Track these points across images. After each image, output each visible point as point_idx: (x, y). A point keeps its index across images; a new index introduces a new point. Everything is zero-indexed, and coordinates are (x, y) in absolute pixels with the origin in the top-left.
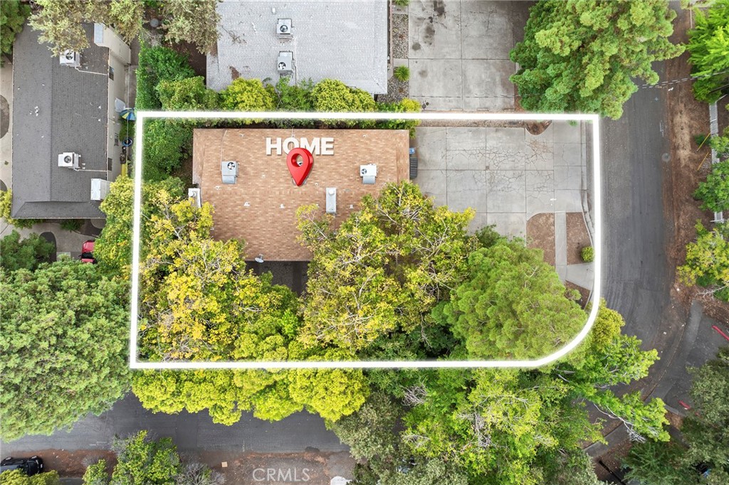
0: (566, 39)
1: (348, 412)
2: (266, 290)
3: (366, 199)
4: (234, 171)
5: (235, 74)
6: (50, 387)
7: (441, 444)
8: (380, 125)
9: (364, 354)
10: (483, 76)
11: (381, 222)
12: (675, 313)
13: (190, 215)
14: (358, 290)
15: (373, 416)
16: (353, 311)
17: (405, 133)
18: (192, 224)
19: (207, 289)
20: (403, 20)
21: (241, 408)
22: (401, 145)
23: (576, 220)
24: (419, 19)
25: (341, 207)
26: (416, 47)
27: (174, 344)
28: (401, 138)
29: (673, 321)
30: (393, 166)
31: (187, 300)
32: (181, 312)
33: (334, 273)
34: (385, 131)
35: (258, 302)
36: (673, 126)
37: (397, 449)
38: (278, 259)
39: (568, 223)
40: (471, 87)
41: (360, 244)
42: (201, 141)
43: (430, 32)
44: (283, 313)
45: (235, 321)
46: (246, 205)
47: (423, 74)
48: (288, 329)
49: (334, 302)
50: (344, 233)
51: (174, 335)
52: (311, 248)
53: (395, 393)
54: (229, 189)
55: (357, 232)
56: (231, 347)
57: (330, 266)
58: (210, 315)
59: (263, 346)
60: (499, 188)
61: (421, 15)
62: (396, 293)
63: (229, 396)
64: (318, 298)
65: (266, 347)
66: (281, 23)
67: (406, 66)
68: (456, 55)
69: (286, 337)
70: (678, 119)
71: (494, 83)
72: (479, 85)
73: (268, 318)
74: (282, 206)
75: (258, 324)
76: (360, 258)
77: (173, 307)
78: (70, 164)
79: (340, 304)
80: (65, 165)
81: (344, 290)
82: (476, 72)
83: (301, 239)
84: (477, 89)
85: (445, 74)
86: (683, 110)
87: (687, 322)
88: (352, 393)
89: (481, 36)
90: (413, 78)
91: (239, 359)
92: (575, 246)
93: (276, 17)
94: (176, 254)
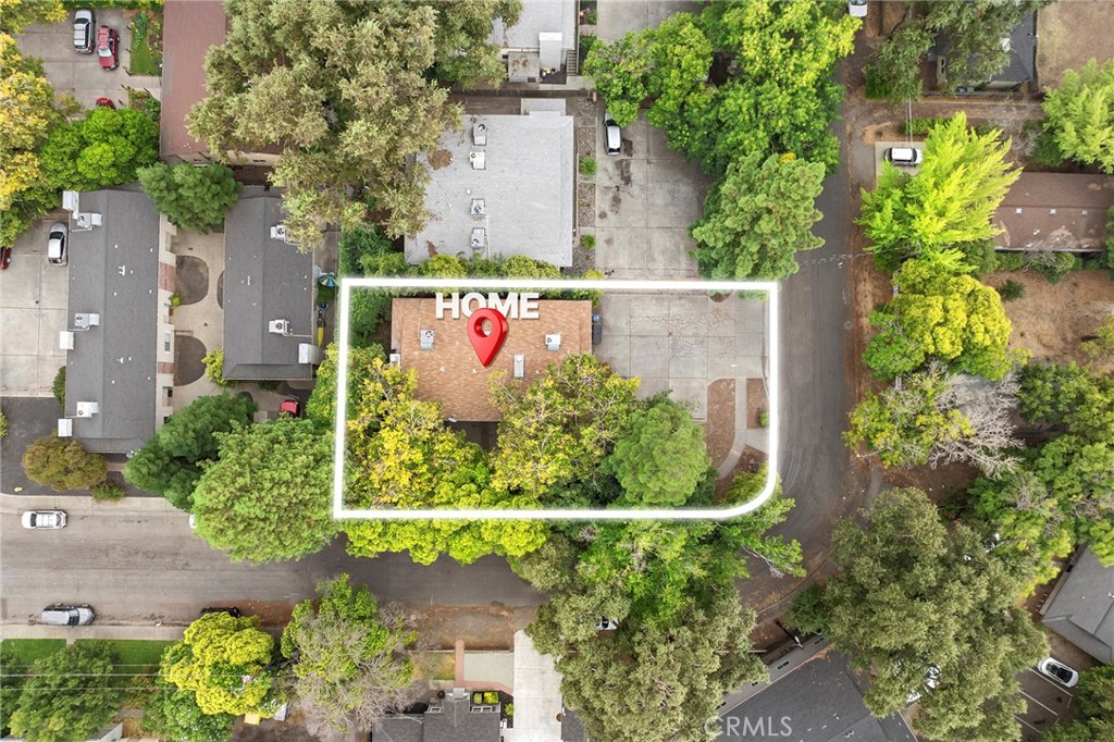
0: (719, 234)
1: (531, 549)
2: (460, 446)
3: (549, 367)
4: (431, 339)
5: (431, 247)
6: (296, 516)
7: (608, 571)
8: (566, 295)
9: (546, 500)
10: (668, 244)
11: (561, 388)
12: (854, 478)
13: (398, 380)
14: (541, 443)
15: (553, 552)
16: (537, 460)
17: (588, 304)
18: (399, 387)
19: (413, 443)
20: (590, 189)
21: (439, 548)
22: (584, 315)
23: (757, 386)
24: (606, 188)
25: (528, 372)
26: (603, 215)
27: (384, 489)
28: (584, 308)
29: (852, 487)
30: (576, 335)
31: (397, 452)
32: (391, 462)
33: (521, 430)
34: (569, 302)
35: (453, 456)
36: (856, 294)
37: (573, 580)
38: (469, 419)
39: (748, 388)
40: (656, 255)
41: (543, 406)
42: (399, 311)
43: (616, 200)
44: (475, 466)
45: (434, 471)
46: (442, 369)
47: (609, 242)
48: (480, 478)
49: (521, 453)
50: (530, 397)
51: (384, 481)
52: (502, 410)
53: (572, 535)
54: (427, 354)
55: (540, 396)
56: (431, 494)
57: (518, 424)
58: (414, 466)
59: (460, 492)
60: (681, 354)
61: (608, 184)
62: (573, 447)
63: (429, 537)
64: (508, 451)
65: (462, 493)
66: (475, 204)
67: (592, 234)
68: (642, 224)
69: (479, 486)
70: (861, 287)
71: (679, 252)
72: (663, 253)
73: (463, 469)
74: (474, 371)
75: (455, 474)
76: (543, 417)
77: (383, 458)
78: (281, 331)
79: (526, 455)
80: (277, 331)
81: (530, 443)
82: (661, 241)
83: (492, 401)
84: (661, 257)
85: (630, 243)
86: (867, 277)
87: (867, 487)
88: (535, 533)
89: (666, 205)
90: (600, 246)
91: (438, 505)
92: (754, 412)
93: (471, 197)
94: (386, 413)
